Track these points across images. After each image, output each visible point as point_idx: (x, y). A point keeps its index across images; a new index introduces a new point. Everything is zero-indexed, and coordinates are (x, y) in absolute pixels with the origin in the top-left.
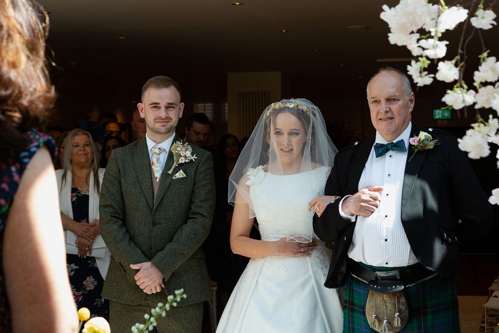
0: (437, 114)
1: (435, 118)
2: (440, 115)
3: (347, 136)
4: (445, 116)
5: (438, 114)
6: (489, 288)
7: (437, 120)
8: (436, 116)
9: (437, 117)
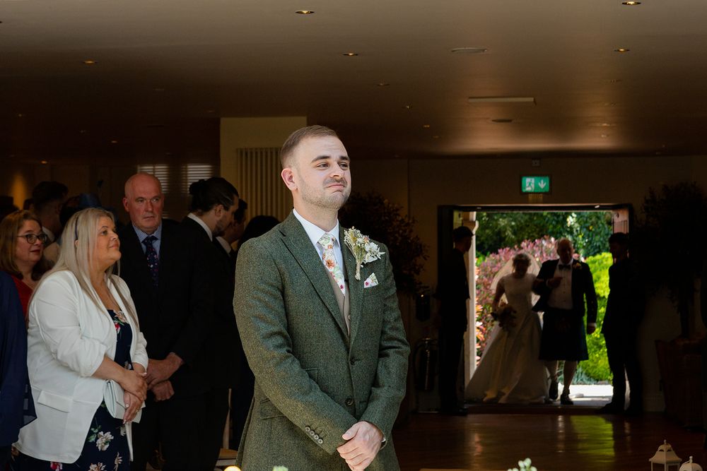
0: (527, 185)
1: (524, 191)
2: (533, 185)
3: (387, 218)
4: (539, 187)
5: (530, 185)
6: (650, 460)
7: (527, 193)
8: (525, 188)
9: (528, 189)
